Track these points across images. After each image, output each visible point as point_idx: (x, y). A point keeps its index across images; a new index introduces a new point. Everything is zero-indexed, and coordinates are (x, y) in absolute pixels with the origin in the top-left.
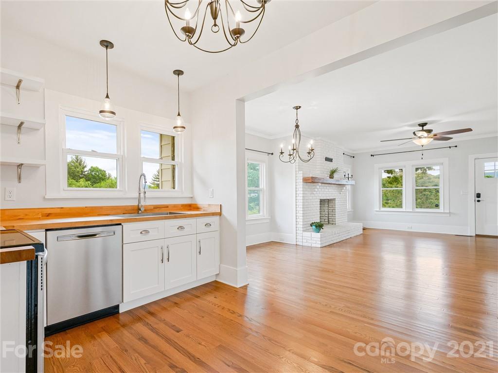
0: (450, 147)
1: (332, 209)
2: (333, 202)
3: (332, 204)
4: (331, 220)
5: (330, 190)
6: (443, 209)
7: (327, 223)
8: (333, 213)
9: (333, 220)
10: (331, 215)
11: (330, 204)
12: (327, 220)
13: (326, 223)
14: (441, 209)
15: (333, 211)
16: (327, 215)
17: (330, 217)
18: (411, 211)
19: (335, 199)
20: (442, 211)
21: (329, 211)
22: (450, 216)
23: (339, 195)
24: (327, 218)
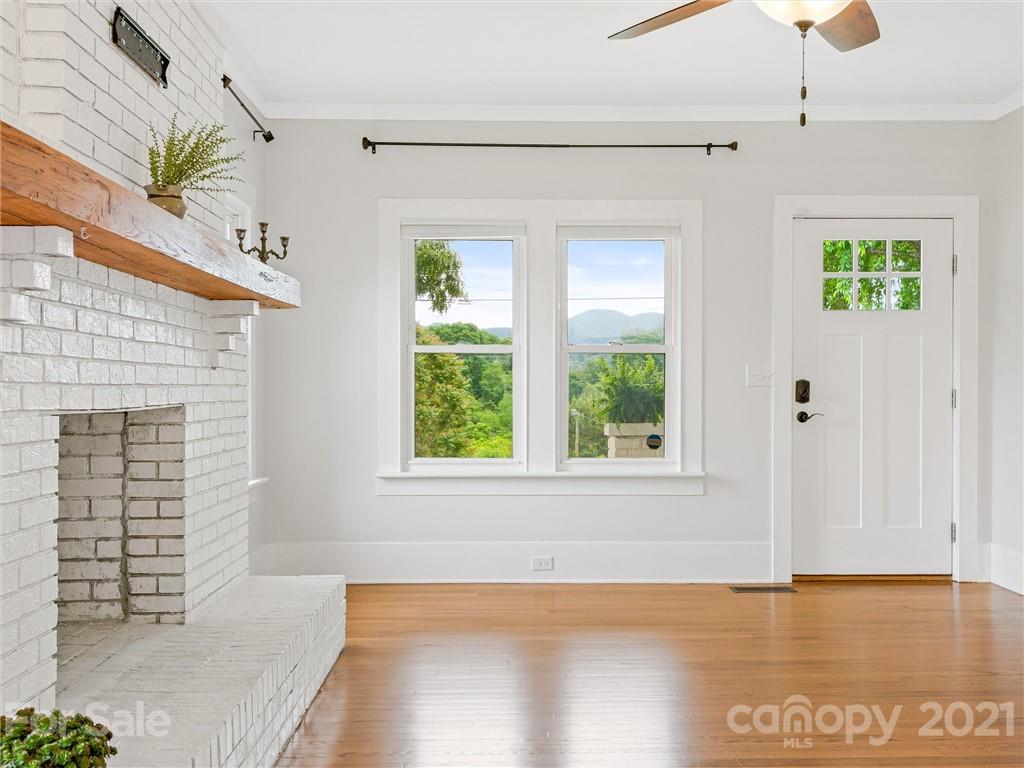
0: (709, 146)
1: (158, 490)
2: (166, 434)
3: (153, 452)
4: (148, 585)
5: (146, 333)
6: (679, 460)
7: (116, 611)
8: (166, 527)
9: (167, 585)
10: (147, 546)
11: (135, 452)
12: (112, 591)
13: (107, 610)
14: (671, 461)
15: (167, 508)
16: (113, 549)
17: (135, 566)
18: (552, 471)
19: (180, 409)
20: (677, 470)
21: (135, 509)
22: (705, 492)
23: (204, 376)
24: (113, 570)
